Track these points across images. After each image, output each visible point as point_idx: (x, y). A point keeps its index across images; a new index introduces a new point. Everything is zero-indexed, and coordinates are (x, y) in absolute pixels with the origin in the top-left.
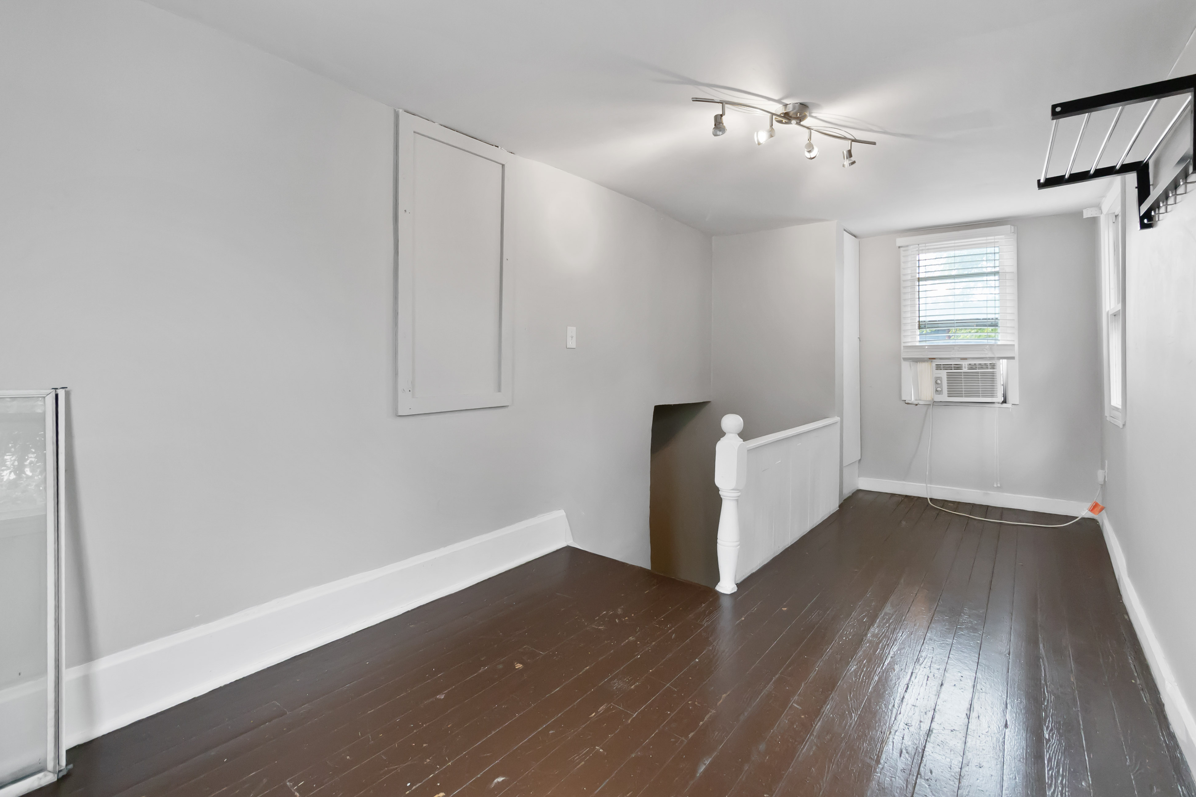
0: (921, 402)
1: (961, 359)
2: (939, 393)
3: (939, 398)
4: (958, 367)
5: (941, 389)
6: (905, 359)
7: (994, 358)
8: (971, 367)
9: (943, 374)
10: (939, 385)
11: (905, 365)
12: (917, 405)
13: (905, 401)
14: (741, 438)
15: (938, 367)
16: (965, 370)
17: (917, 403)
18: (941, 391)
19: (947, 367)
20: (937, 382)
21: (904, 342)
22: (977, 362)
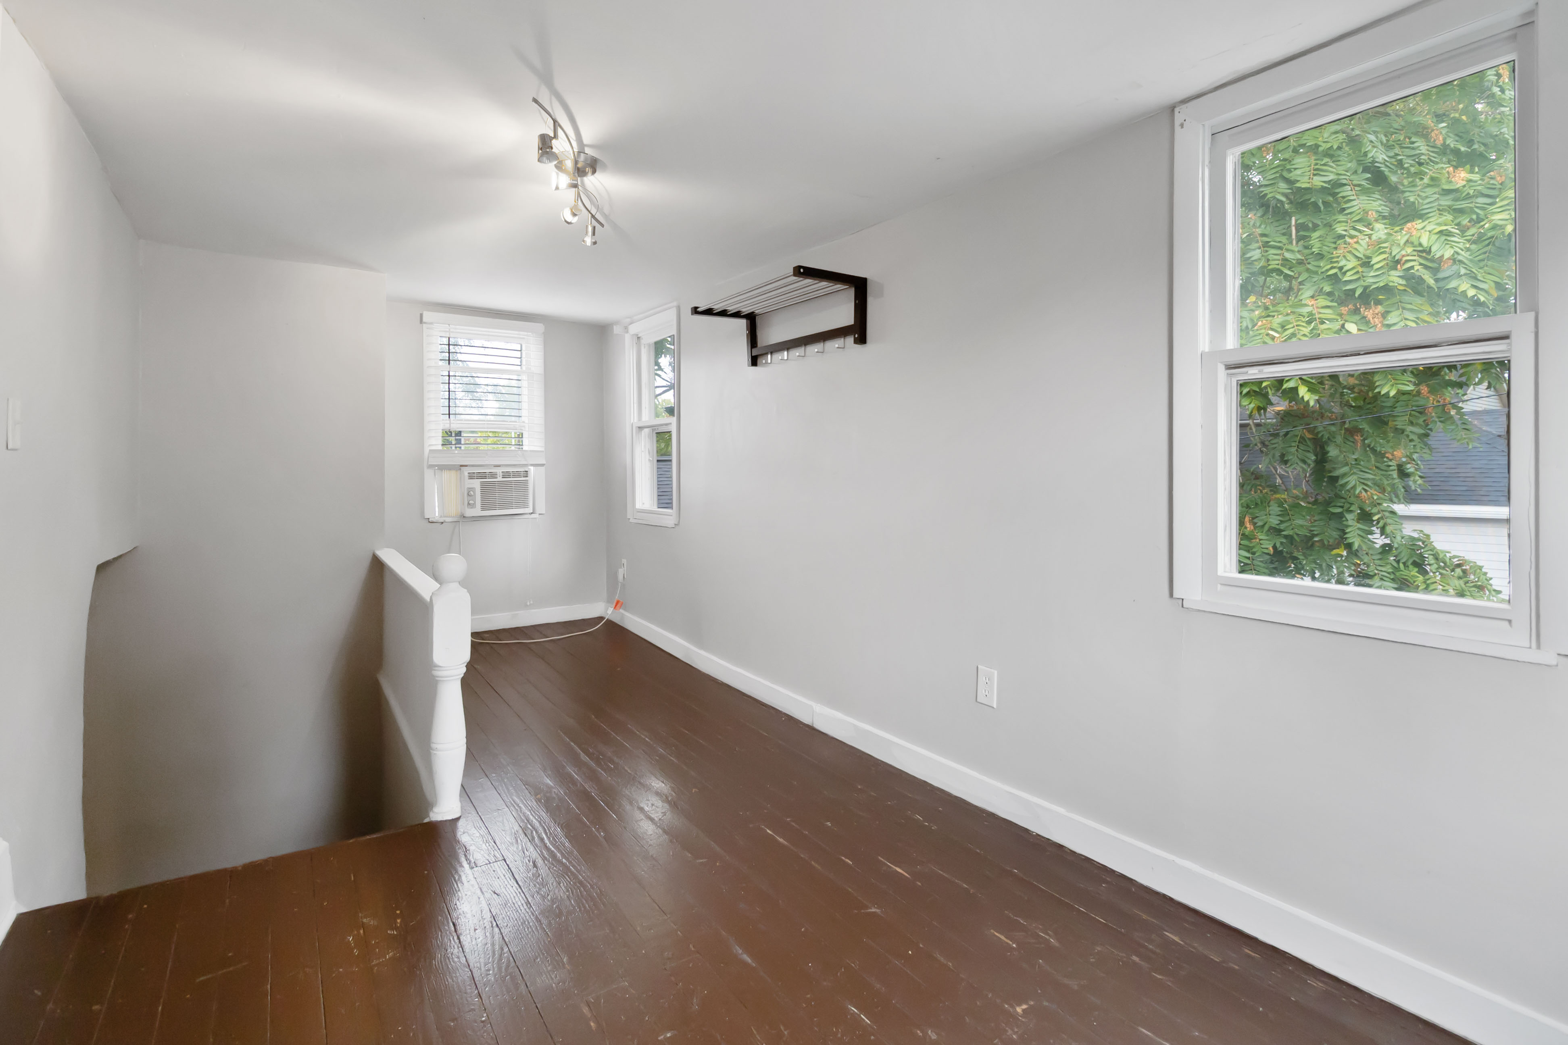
0: (448, 520)
1: (494, 466)
2: (471, 507)
3: (470, 512)
4: (493, 475)
5: (473, 502)
6: (431, 466)
7: (527, 465)
8: (506, 475)
9: (476, 484)
10: (471, 497)
11: (429, 474)
12: (442, 523)
13: (429, 519)
14: (465, 588)
15: (471, 476)
16: (500, 479)
17: (443, 521)
18: (474, 504)
19: (482, 476)
20: (470, 493)
21: (430, 445)
22: (510, 470)
